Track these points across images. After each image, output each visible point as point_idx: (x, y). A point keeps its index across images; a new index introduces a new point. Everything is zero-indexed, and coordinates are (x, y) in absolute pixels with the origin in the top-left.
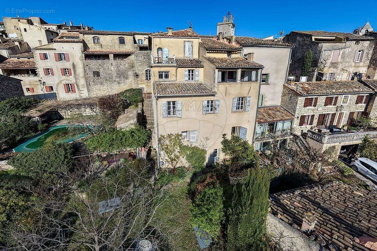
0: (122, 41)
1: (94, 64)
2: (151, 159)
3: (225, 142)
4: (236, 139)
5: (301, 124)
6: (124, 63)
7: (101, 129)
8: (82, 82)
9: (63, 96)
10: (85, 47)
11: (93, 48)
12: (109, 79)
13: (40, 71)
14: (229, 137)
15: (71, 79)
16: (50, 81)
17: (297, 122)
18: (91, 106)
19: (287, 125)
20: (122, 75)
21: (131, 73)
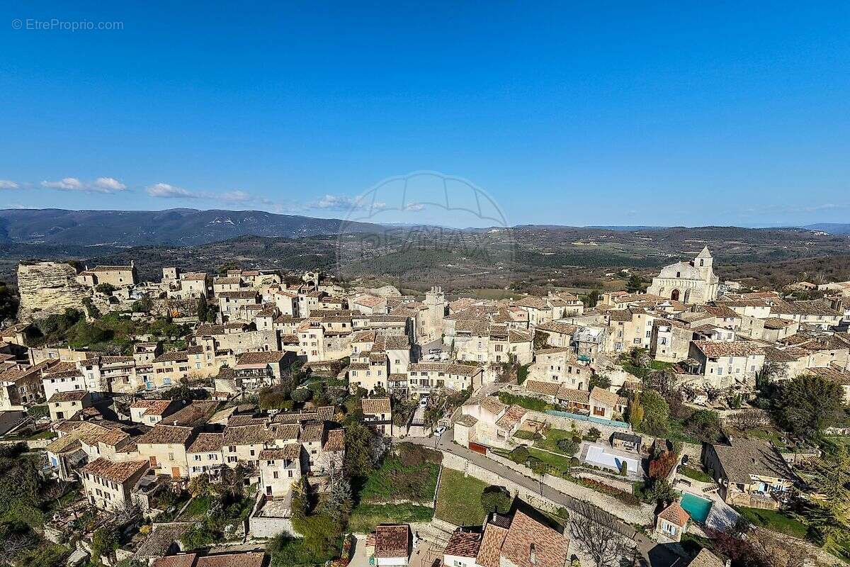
0: (344, 326)
1: (328, 340)
2: (348, 392)
3: (375, 387)
4: (379, 387)
5: (411, 383)
6: (345, 340)
7: (332, 378)
8: (321, 350)
9: (311, 359)
10: (324, 330)
11: (328, 329)
12: (336, 348)
13: (301, 344)
14: (377, 386)
15: (315, 348)
16: (306, 349)
17: (409, 382)
18: (326, 365)
19: (405, 383)
20: (344, 346)
21: (349, 345)
